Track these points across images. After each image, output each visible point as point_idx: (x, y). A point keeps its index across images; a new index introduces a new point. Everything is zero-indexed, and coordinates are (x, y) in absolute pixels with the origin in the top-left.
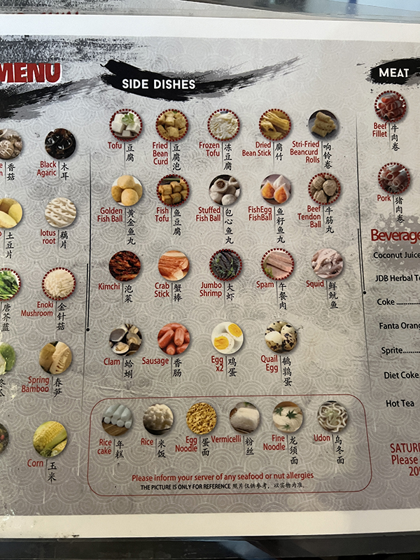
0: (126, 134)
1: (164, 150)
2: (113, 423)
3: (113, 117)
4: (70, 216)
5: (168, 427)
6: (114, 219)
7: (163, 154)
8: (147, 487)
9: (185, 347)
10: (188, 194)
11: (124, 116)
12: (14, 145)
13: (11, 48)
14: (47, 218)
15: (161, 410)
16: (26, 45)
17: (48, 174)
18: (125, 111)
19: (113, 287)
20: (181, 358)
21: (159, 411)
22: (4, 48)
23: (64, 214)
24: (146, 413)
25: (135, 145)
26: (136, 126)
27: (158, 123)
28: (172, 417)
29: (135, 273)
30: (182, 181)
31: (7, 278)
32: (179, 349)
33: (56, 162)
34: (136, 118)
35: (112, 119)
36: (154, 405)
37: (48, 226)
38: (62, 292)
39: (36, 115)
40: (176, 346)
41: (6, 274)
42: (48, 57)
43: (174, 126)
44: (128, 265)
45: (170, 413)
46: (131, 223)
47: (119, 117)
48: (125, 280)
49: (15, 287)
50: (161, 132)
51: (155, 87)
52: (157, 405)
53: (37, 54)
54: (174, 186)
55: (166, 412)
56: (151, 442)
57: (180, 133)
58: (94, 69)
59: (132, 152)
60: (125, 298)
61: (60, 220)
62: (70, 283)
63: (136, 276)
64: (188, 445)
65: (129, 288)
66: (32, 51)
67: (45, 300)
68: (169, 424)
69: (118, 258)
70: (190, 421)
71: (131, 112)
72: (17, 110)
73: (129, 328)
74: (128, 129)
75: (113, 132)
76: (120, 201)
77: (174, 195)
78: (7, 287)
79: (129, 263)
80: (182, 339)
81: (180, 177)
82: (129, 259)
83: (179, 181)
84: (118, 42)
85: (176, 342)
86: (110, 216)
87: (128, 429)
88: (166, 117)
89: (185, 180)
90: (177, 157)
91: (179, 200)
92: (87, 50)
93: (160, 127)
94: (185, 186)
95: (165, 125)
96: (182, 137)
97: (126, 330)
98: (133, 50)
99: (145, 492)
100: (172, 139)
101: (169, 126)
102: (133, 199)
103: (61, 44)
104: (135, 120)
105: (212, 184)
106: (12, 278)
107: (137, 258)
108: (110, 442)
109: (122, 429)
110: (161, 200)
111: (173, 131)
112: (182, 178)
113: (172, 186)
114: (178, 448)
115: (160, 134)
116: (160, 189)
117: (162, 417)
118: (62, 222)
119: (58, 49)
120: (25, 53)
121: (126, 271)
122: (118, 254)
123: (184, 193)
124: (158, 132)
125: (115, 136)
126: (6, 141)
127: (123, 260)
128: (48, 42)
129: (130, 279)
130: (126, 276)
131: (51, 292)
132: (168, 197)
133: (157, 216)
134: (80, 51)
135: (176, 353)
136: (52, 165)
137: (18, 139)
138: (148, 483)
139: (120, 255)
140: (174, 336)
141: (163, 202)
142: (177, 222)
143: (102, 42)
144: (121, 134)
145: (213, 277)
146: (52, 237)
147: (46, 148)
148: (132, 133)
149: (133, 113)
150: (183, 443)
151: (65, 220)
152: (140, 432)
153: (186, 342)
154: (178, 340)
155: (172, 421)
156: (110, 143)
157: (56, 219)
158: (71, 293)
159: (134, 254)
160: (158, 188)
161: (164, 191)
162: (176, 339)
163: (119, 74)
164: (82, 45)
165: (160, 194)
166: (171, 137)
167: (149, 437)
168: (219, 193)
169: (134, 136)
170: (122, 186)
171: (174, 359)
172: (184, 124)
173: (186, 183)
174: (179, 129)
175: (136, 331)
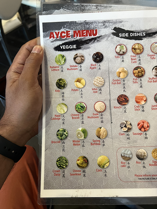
0: (121, 53)
1: (135, 58)
2: (125, 156)
3: (116, 47)
4: (102, 83)
5: (145, 157)
6: (118, 83)
7: (134, 59)
8: (141, 179)
9: (148, 128)
10: (144, 73)
11: (120, 46)
12: (81, 59)
13: (80, 25)
14: (94, 84)
15: (142, 151)
16: (85, 24)
17: (94, 68)
18: (120, 45)
19: (119, 107)
20: (147, 133)
21: (141, 152)
22: (78, 25)
23: (100, 82)
24: (136, 152)
25: (124, 56)
26: (124, 50)
27: (133, 48)
28: (146, 154)
29: (127, 102)
30: (142, 68)
31: (81, 105)
32: (146, 129)
33: (96, 64)
34: (124, 47)
35: (116, 48)
36: (139, 149)
37: (94, 87)
38: (101, 110)
39: (89, 48)
40: (145, 128)
41: (81, 104)
42: (93, 27)
43: (138, 49)
44: (124, 100)
45: (145, 152)
46: (124, 84)
47: (118, 47)
48: (123, 105)
49: (85, 108)
50: (133, 51)
51: (131, 36)
52: (140, 149)
53: (89, 27)
54: (139, 71)
55: (144, 152)
56: (140, 162)
57: (140, 52)
58: (110, 30)
59: (123, 59)
60: (124, 111)
61: (98, 84)
62: (104, 107)
63: (127, 103)
64: (154, 164)
65: (125, 107)
66: (87, 26)
67: (96, 113)
68: (146, 156)
69: (120, 97)
70: (153, 155)
71: (122, 45)
72: (82, 46)
73: (127, 122)
74: (121, 51)
75: (117, 52)
76: (120, 77)
77: (139, 74)
78: (82, 108)
79: (124, 99)
80: (147, 126)
81: (141, 67)
82: (124, 97)
83: (141, 69)
84: (117, 21)
85: (144, 127)
86: (116, 82)
87: (131, 158)
88: (135, 46)
89: (143, 68)
90: (140, 60)
91: (141, 75)
92: (107, 24)
93: (133, 50)
94: (143, 70)
95: (135, 49)
96: (141, 53)
97: (125, 123)
98: (122, 23)
99: (140, 180)
100: (138, 54)
101: (136, 49)
102: (124, 76)
103: (97, 23)
104: (124, 48)
105: (153, 69)
106: (83, 105)
107: (127, 97)
108: (125, 163)
109: (129, 158)
110: (134, 75)
111: (138, 51)
112: (142, 67)
113: (138, 71)
114: (150, 165)
115: (133, 52)
116: (134, 72)
117: (143, 153)
118: (99, 85)
119: (96, 24)
120: (85, 27)
121: (123, 101)
122: (120, 96)
123: (143, 73)
124: (132, 51)
125: (117, 54)
126: (79, 58)
127: (122, 97)
128: (93, 22)
129: (125, 105)
130: (123, 104)
131: (97, 110)
132: (137, 74)
133: (133, 81)
134: (104, 25)
135: (145, 131)
136: (95, 65)
137: (83, 57)
138: (141, 177)
139: (121, 96)
140: (143, 125)
141: (135, 76)
142: (141, 83)
143: (112, 21)
144: (119, 53)
145: (156, 103)
146: (96, 91)
147: (93, 59)
148: (123, 52)
149: (123, 45)
150: (151, 163)
151: (100, 85)
152: (135, 159)
153: (148, 127)
154: (145, 126)
155: (147, 155)
156: (115, 56)
157: (97, 84)
158: (104, 110)
159: (126, 96)
160: (133, 71)
161: (136, 72)
162: (144, 126)
163: (118, 32)
164: (105, 22)
165: (134, 73)
166: (137, 53)
167: (139, 161)
168: (156, 72)
169: (124, 53)
170: (120, 71)
171: (145, 133)
172: (142, 48)
173: (144, 69)
174: (140, 50)
175: (129, 123)
